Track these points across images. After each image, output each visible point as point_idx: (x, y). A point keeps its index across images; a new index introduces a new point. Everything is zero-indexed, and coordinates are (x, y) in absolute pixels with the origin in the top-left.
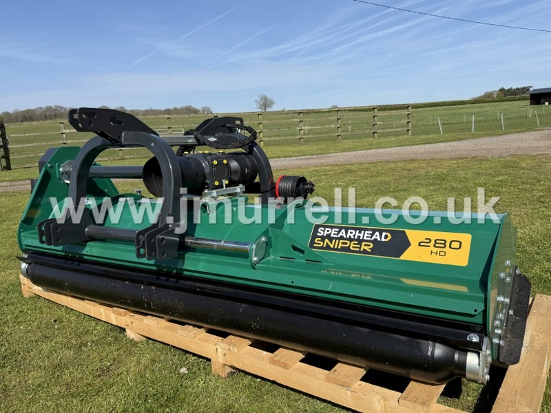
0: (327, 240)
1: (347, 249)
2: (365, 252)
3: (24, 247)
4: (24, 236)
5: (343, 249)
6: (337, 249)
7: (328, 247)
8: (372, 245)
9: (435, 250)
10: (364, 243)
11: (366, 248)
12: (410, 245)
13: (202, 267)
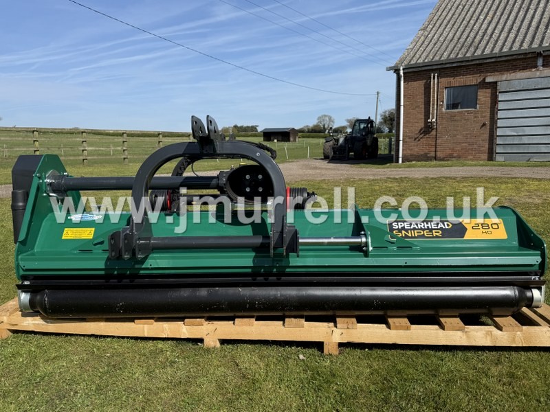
0: (403, 232)
1: (423, 236)
2: (437, 237)
3: (22, 273)
4: (22, 260)
5: (419, 237)
6: (415, 237)
7: (407, 236)
8: (441, 232)
9: (484, 231)
10: (434, 231)
11: (437, 234)
12: (466, 229)
13: (310, 261)
